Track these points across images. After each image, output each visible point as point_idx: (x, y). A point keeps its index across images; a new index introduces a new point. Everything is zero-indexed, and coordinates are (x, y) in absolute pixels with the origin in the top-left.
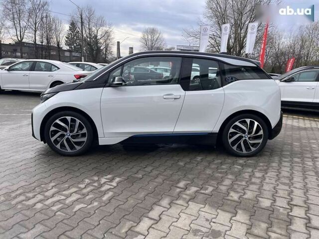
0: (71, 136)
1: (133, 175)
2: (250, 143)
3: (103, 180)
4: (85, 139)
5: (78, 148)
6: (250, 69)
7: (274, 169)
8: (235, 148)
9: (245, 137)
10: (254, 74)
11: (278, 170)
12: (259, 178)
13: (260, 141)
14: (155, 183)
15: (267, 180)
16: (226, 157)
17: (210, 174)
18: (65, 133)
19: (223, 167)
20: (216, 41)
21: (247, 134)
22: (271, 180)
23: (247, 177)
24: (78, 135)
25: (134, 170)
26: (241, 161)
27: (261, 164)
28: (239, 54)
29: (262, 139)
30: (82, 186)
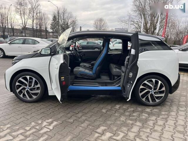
0: (30, 89)
1: (67, 120)
2: (155, 96)
3: (45, 124)
4: (39, 91)
5: (34, 97)
6: (156, 43)
7: (173, 118)
8: (144, 99)
9: (152, 92)
10: (159, 47)
11: (176, 118)
12: (160, 126)
13: (163, 95)
14: (81, 128)
15: (167, 128)
16: (138, 106)
17: (123, 121)
18: (26, 87)
19: (134, 114)
20: (138, 25)
21: (153, 89)
22: (170, 128)
23: (152, 125)
24: (35, 88)
25: (69, 115)
26: (148, 110)
27: (163, 113)
28: (153, 33)
29: (164, 94)
30: (28, 128)
